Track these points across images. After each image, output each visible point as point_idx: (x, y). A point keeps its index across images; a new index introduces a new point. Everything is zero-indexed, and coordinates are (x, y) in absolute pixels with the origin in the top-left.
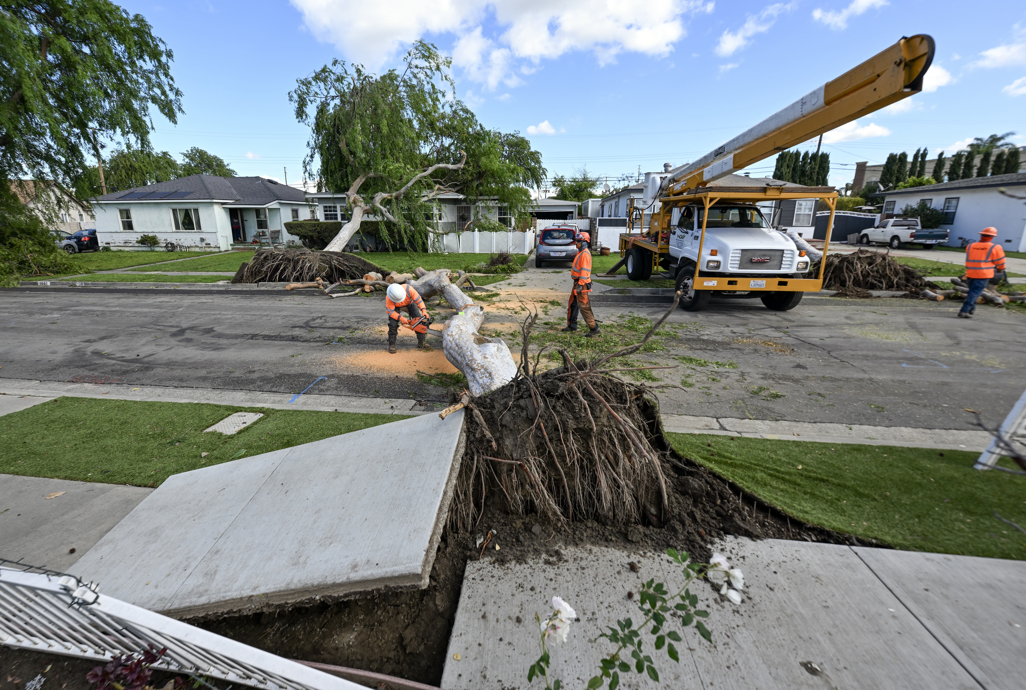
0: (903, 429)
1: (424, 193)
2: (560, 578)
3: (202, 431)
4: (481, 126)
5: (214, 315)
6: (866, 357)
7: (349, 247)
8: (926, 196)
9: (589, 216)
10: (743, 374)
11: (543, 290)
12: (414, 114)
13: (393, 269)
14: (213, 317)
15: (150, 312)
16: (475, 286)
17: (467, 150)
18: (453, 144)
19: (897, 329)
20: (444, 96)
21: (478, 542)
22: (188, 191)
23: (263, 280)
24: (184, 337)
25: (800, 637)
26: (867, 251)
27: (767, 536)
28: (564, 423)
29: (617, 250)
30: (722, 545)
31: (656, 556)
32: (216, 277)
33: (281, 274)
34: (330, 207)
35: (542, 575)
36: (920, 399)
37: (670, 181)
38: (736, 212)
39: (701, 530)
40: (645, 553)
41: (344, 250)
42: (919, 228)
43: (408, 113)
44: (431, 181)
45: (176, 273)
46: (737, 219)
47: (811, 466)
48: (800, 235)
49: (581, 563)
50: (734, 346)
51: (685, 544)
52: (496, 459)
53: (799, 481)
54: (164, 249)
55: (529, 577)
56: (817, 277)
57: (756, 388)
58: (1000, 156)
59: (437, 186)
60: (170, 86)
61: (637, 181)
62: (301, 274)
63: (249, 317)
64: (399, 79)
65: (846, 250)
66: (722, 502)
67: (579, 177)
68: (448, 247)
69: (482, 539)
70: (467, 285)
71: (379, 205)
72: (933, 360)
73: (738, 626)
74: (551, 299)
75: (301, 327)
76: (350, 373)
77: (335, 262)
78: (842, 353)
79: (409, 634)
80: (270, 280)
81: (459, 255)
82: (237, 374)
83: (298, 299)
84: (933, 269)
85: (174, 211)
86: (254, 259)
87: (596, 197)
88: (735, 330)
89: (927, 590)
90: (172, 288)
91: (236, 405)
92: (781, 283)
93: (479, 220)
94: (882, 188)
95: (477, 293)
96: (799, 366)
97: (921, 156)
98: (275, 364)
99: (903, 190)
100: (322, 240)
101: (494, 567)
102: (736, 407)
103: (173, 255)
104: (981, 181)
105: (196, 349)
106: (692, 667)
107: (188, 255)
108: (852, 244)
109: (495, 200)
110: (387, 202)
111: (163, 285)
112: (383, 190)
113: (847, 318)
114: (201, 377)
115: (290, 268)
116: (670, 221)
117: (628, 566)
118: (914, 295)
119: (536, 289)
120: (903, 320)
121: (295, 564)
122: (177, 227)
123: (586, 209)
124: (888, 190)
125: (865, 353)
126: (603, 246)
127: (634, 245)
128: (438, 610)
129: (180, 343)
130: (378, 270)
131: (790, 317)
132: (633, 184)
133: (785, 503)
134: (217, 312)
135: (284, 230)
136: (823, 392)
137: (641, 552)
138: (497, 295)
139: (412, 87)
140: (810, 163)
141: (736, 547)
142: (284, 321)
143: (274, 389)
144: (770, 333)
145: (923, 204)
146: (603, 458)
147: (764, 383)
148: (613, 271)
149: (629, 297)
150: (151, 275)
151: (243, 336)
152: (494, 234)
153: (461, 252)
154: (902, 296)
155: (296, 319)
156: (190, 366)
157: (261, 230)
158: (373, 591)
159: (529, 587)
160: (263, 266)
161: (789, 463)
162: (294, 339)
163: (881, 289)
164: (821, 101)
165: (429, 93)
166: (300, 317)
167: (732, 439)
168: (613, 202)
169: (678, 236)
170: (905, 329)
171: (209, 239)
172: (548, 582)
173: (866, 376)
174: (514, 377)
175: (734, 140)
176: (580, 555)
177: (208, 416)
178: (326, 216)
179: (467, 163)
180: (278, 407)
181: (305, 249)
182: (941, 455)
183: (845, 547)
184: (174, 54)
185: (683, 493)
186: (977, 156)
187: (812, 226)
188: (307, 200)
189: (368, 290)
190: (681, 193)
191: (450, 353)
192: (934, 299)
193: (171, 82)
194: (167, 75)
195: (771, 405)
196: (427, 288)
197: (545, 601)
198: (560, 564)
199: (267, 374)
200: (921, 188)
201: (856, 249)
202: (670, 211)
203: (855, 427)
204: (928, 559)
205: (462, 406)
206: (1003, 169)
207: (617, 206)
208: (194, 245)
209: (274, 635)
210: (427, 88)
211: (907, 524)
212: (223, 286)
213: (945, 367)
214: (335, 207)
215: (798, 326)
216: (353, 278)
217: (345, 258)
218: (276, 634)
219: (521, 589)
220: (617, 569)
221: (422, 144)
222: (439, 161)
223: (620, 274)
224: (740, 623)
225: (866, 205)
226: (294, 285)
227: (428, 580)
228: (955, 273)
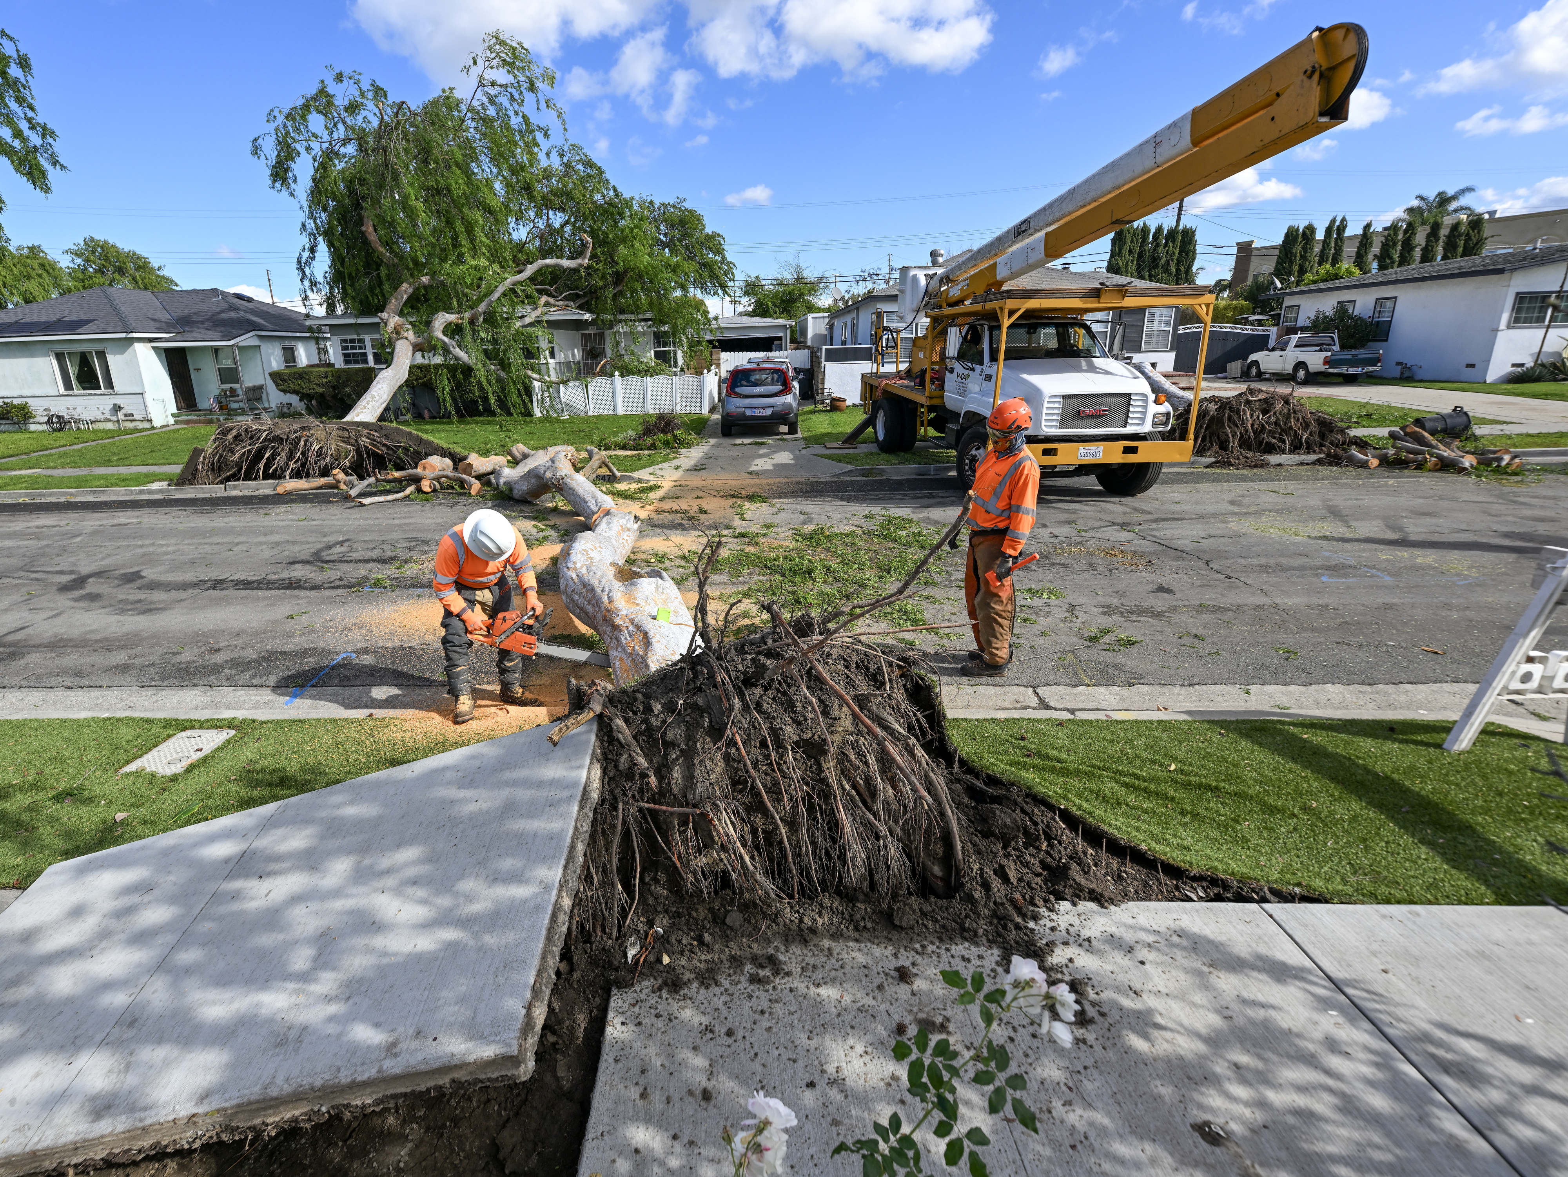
0: (1329, 686)
1: (520, 310)
2: (778, 1009)
3: (116, 770)
4: (615, 191)
5: (141, 546)
6: (1265, 568)
7: (391, 412)
8: (1346, 296)
9: (809, 343)
10: (1072, 608)
11: (735, 476)
12: (495, 170)
13: (472, 449)
14: (140, 551)
15: (19, 547)
16: (618, 474)
17: (592, 234)
18: (566, 223)
19: (1311, 518)
20: (546, 135)
21: (631, 953)
22: (83, 317)
23: (235, 477)
24: (83, 592)
25: (1189, 1078)
26: (1260, 391)
27: (1126, 897)
28: (775, 732)
29: (858, 401)
30: (1051, 920)
31: (943, 951)
32: (146, 475)
33: (267, 467)
34: (352, 341)
35: (747, 1005)
36: (1352, 634)
37: (941, 280)
38: (1052, 330)
39: (1017, 896)
40: (923, 947)
41: (382, 418)
42: (1336, 348)
43: (484, 169)
44: (531, 290)
45: (69, 472)
46: (1053, 344)
47: (1190, 764)
48: (1154, 365)
49: (814, 976)
50: (1055, 559)
51: (991, 923)
52: (657, 807)
53: (1171, 793)
54: (44, 427)
55: (724, 1012)
56: (1183, 437)
57: (1094, 631)
58: (1455, 227)
59: (544, 299)
60: (29, 120)
61: (887, 282)
62: (303, 465)
63: (208, 548)
64: (463, 107)
65: (1228, 390)
66: (1050, 845)
67: (789, 276)
68: (568, 406)
69: (638, 947)
70: (603, 471)
71: (440, 336)
72: (1370, 567)
73: (1085, 1068)
74: (751, 491)
75: (307, 562)
76: (398, 644)
77: (364, 441)
78: (1228, 562)
79: (509, 1138)
80: (248, 477)
81: (587, 420)
82: (186, 656)
83: (299, 510)
84: (1360, 416)
85: (60, 357)
86: (215, 441)
87: (819, 310)
88: (1057, 531)
89: (1385, 971)
90: (62, 499)
91: (182, 717)
92: (1128, 450)
93: (621, 356)
94: (1279, 285)
95: (622, 487)
96: (1162, 589)
97: (1336, 230)
98: (256, 634)
99: (1312, 287)
100: (342, 400)
101: (660, 997)
102: (1065, 667)
103: (63, 438)
104: (1427, 269)
105: (109, 614)
106: (1012, 1154)
107: (92, 437)
108: (1235, 379)
109: (646, 320)
110: (454, 330)
111: (44, 495)
112: (448, 309)
113: (1232, 503)
114: (117, 667)
115: (284, 454)
116: (943, 350)
117: (895, 974)
118: (1334, 460)
119: (724, 475)
120: (1320, 503)
121: (279, 1045)
122: (68, 386)
123: (804, 332)
124: (1288, 287)
125: (1263, 561)
126: (834, 395)
127: (885, 392)
128: (560, 1087)
129: (76, 604)
130: (444, 453)
131: (1143, 506)
132: (881, 286)
133: (1152, 835)
134: (147, 542)
135: (271, 386)
136: (1201, 631)
137: (917, 946)
138: (656, 487)
139: (487, 121)
140: (1166, 245)
141: (1076, 921)
142: (274, 552)
143: (256, 681)
144: (1112, 533)
145: (1342, 308)
146: (847, 787)
147: (1106, 621)
148: (853, 438)
149: (880, 482)
150: (20, 477)
151: (196, 585)
152: (648, 380)
153: (591, 413)
154: (1314, 463)
155: (296, 548)
156: (97, 646)
157: (227, 386)
158: (428, 1090)
159: (724, 1029)
160: (233, 453)
161: (1154, 762)
162: (292, 585)
163: (1283, 451)
164: (1187, 140)
165: (520, 131)
166: (302, 543)
167: (1061, 724)
168: (848, 319)
169: (959, 376)
170: (1324, 518)
171: (129, 405)
172: (758, 1017)
173: (1267, 601)
174: (684, 653)
175: (1044, 209)
176: (812, 961)
177: (128, 741)
178: (347, 358)
179: (593, 256)
180: (262, 715)
181: (311, 419)
182: (1392, 729)
183: (1254, 906)
184: (33, 62)
185: (987, 834)
186: (1420, 228)
187: (1171, 350)
188: (310, 329)
189: (427, 489)
190: (960, 302)
191: (573, 600)
192: (1364, 465)
193: (30, 114)
194: (20, 100)
195: (1119, 659)
196: (533, 480)
197: (752, 1054)
198: (777, 981)
199: (242, 654)
200: (1338, 283)
201: (1243, 387)
202: (944, 333)
203: (1254, 689)
204: (1384, 917)
205: (592, 714)
206: (1460, 250)
207: (855, 325)
208: (102, 417)
209: (256, 1160)
210: (515, 121)
211: (1347, 855)
212: (160, 491)
213: (1388, 578)
214: (361, 341)
215: (1156, 521)
216: (399, 468)
217: (384, 432)
218: (260, 1156)
219: (709, 1035)
220: (877, 982)
221: (512, 225)
222: (545, 253)
223: (864, 442)
224: (1090, 1062)
225: (1254, 313)
226: (291, 485)
227: (531, 1064)
228: (1394, 421)
